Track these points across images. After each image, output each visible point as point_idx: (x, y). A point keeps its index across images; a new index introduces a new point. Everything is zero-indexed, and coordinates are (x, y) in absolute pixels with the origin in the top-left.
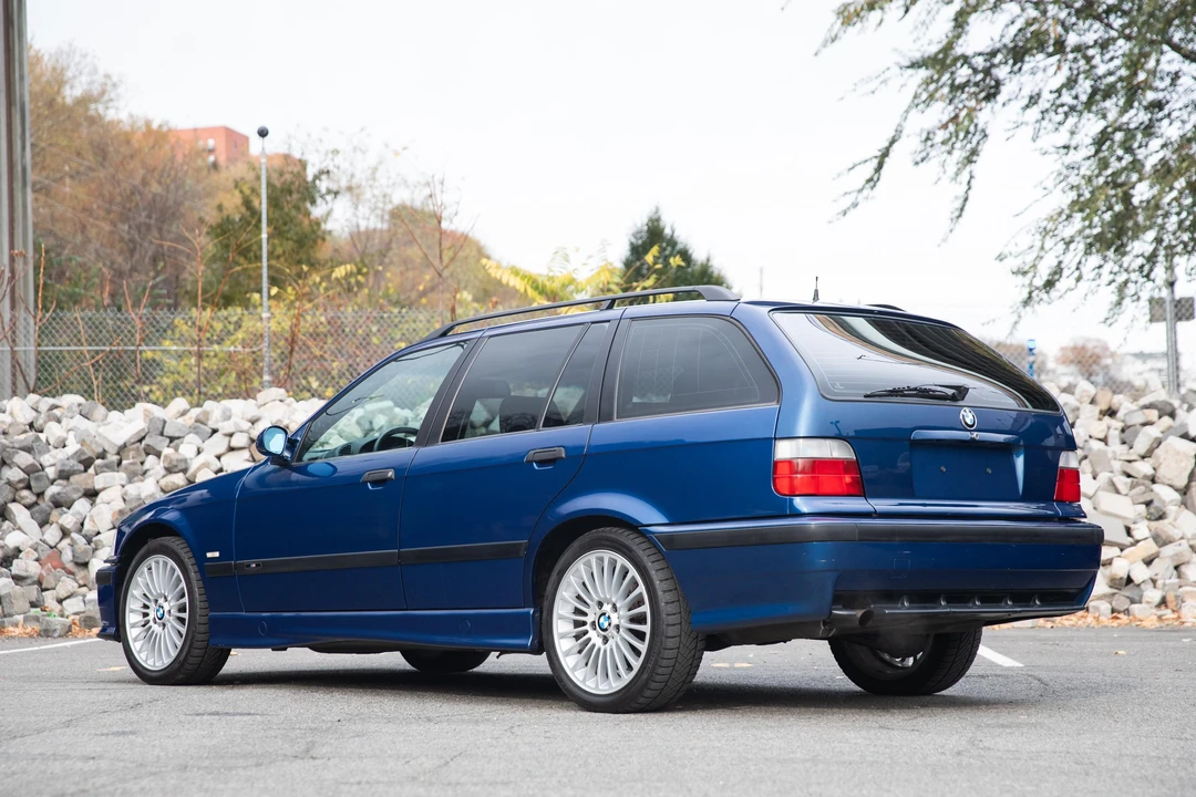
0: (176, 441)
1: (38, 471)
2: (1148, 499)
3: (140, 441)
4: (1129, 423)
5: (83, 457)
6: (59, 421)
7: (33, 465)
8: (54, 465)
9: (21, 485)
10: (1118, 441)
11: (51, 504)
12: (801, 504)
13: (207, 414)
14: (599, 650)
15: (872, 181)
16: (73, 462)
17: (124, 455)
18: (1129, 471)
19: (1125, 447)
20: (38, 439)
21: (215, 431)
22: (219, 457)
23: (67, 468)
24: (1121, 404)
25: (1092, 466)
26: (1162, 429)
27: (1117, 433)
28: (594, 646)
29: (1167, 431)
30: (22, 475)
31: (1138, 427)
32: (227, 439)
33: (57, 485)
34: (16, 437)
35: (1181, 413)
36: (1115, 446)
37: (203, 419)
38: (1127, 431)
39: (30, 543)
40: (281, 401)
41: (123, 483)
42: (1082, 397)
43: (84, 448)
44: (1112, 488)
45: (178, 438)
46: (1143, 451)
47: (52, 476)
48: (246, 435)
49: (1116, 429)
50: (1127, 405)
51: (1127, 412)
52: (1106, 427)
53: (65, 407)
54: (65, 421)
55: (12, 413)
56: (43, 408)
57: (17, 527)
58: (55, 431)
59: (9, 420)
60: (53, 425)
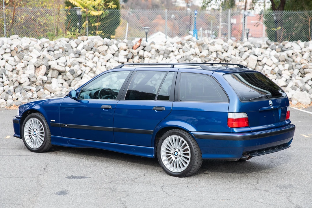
4: (241, 51)
10: (238, 56)
12: (235, 130)
14: (174, 160)
19: (240, 57)
24: (239, 46)
25: (232, 62)
26: (249, 52)
27: (238, 53)
28: (173, 159)
29: (250, 53)
31: (244, 52)
32: (4, 50)
35: (253, 48)
36: (238, 57)
38: (240, 53)
40: (17, 38)
42: (229, 44)
46: (244, 59)
48: (9, 49)
49: (238, 52)
50: (240, 46)
51: (240, 48)
52: (235, 52)
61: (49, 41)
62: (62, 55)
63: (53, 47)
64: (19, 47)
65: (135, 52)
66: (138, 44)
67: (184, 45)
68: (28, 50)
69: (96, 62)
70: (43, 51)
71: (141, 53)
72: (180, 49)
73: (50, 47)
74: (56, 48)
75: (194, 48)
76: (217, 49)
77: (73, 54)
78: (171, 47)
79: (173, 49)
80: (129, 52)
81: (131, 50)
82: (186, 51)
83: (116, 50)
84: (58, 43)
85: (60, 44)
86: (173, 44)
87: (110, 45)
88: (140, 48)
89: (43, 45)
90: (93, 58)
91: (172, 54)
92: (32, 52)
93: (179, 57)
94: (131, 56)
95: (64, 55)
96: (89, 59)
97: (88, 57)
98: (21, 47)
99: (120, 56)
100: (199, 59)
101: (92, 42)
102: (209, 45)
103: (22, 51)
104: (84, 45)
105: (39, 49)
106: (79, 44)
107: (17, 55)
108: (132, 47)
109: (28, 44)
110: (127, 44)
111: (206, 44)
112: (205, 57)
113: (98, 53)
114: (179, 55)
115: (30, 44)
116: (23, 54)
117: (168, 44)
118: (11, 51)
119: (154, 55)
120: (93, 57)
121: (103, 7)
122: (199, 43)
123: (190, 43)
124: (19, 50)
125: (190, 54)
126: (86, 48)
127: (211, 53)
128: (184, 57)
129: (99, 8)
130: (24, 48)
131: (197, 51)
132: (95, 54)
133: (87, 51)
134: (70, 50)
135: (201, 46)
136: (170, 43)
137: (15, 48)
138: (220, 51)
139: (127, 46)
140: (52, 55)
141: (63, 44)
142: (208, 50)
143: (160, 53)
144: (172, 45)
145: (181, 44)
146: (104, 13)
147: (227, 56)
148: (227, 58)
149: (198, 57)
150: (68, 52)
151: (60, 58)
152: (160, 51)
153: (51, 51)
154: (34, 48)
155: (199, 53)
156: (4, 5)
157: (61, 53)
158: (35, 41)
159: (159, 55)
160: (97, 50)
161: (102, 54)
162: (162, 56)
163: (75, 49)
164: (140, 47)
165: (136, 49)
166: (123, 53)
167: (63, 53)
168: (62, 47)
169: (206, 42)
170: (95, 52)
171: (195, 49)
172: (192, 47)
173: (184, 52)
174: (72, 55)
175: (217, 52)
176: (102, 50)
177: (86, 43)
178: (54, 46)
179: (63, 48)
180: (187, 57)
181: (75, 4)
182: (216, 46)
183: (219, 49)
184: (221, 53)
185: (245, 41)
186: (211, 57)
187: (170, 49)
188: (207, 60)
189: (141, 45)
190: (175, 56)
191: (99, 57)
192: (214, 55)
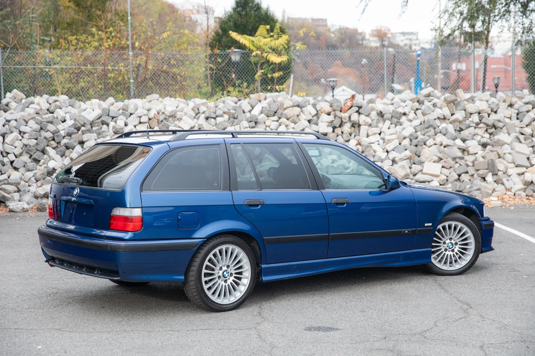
0: (115, 119)
1: (57, 133)
2: (533, 145)
3: (99, 118)
4: (520, 111)
5: (76, 127)
6: (61, 108)
7: (55, 130)
8: (64, 129)
9: (51, 139)
10: (516, 118)
11: (65, 148)
13: (127, 106)
16: (72, 129)
17: (93, 125)
18: (523, 132)
19: (518, 121)
20: (54, 117)
21: (131, 114)
22: (135, 126)
23: (70, 132)
24: (516, 103)
25: (507, 130)
26: (534, 113)
27: (515, 115)
30: (52, 135)
31: (525, 113)
32: (139, 118)
33: (66, 139)
34: (43, 116)
36: (515, 121)
37: (125, 108)
38: (520, 114)
39: (59, 166)
40: (158, 100)
41: (96, 138)
42: (500, 99)
43: (77, 122)
44: (517, 140)
45: (116, 117)
46: (527, 123)
47: (63, 135)
48: (147, 117)
49: (515, 113)
50: (518, 103)
51: (519, 106)
52: (510, 112)
53: (62, 102)
54: (63, 108)
55: (38, 104)
56: (51, 101)
57: (51, 158)
58: (60, 113)
59: (38, 107)
60: (58, 110)
61: (206, 103)
62: (228, 125)
63: (214, 111)
64: (161, 113)
65: (345, 115)
66: (349, 104)
67: (423, 104)
68: (175, 117)
70: (198, 119)
71: (355, 117)
72: (417, 109)
73: (210, 112)
74: (219, 112)
75: (441, 108)
76: (480, 109)
77: (246, 122)
78: (402, 107)
79: (406, 110)
80: (335, 116)
81: (338, 113)
82: (428, 113)
83: (313, 114)
84: (221, 105)
85: (224, 107)
86: (405, 102)
87: (304, 107)
88: (353, 110)
89: (198, 109)
90: (278, 128)
91: (404, 119)
92: (182, 121)
93: (416, 122)
94: (339, 123)
95: (231, 124)
96: (271, 129)
97: (269, 127)
98: (163, 113)
99: (320, 124)
100: (449, 125)
101: (274, 102)
102: (466, 102)
103: (166, 119)
104: (263, 108)
105: (192, 116)
106: (254, 105)
107: (158, 126)
109: (175, 108)
110: (332, 104)
111: (461, 100)
112: (460, 122)
113: (286, 120)
114: (416, 119)
115: (177, 107)
116: (167, 125)
117: (396, 102)
118: (150, 119)
119: (375, 121)
120: (278, 126)
122: (449, 99)
123: (432, 100)
124: (161, 118)
125: (435, 118)
126: (266, 112)
127: (469, 115)
128: (426, 123)
130: (168, 115)
131: (446, 112)
132: (280, 121)
133: (267, 116)
134: (241, 116)
135: (452, 104)
136: (400, 101)
137: (155, 114)
138: (485, 111)
139: (331, 106)
140: (213, 124)
141: (228, 106)
142: (465, 110)
143: (385, 117)
144: (404, 104)
145: (418, 101)
147: (498, 119)
148: (498, 123)
149: (447, 121)
150: (237, 118)
151: (226, 128)
152: (384, 114)
153: (211, 117)
154: (184, 114)
155: (450, 115)
156: (130, 49)
157: (227, 120)
158: (184, 103)
159: (383, 120)
160: (284, 115)
161: (291, 121)
162: (388, 123)
163: (249, 113)
164: (353, 108)
165: (346, 112)
166: (325, 118)
167: (229, 122)
168: (227, 111)
169: (460, 98)
170: (280, 118)
171: (443, 109)
172: (437, 106)
173: (424, 114)
174: (245, 124)
175: (479, 113)
176: (292, 115)
177: (264, 104)
178: (216, 111)
179: (229, 112)
180: (431, 123)
181: (244, 43)
182: (478, 103)
183: (483, 108)
184: (487, 115)
185: (525, 94)
186: (471, 121)
187: (401, 110)
188: (463, 127)
189: (354, 105)
190: (411, 121)
191: (287, 126)
192: (476, 118)
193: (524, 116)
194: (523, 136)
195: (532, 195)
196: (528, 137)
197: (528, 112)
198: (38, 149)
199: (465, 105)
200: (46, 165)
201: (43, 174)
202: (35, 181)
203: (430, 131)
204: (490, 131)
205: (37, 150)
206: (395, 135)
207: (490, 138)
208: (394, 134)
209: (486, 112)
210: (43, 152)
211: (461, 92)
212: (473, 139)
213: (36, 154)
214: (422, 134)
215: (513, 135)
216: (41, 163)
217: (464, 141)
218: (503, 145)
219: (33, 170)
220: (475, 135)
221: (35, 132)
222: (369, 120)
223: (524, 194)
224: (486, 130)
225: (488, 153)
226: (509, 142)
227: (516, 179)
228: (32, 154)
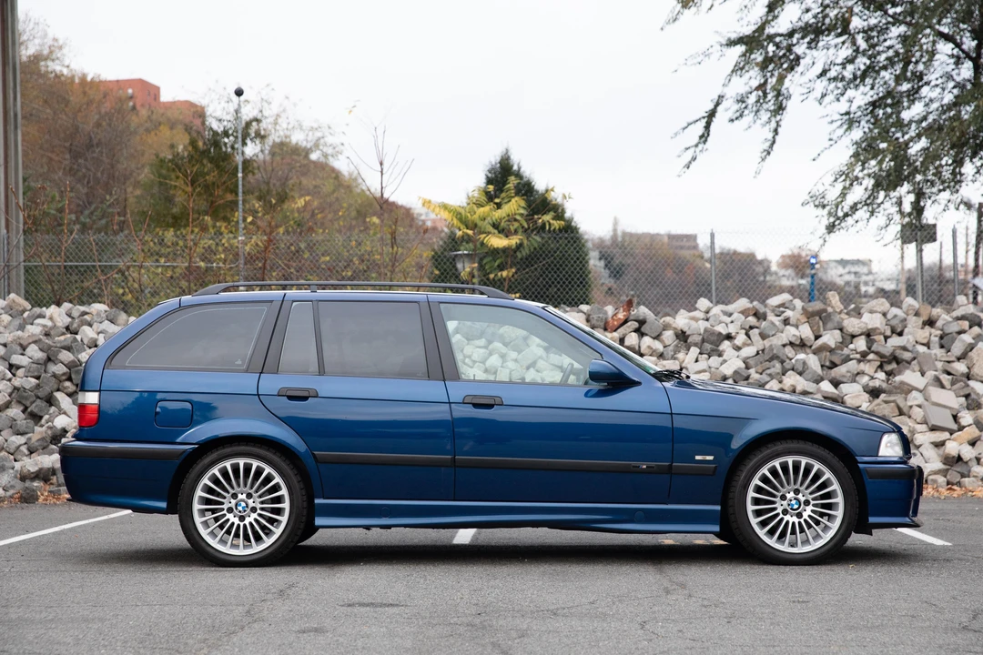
1: (77, 366)
2: (967, 392)
4: (947, 332)
6: (90, 325)
7: (73, 361)
9: (64, 378)
10: (937, 345)
15: (704, 137)
18: (949, 370)
19: (943, 351)
20: (75, 339)
24: (939, 316)
25: (920, 365)
26: (973, 336)
27: (937, 339)
29: (977, 338)
30: (65, 369)
31: (954, 334)
34: (56, 338)
36: (936, 350)
38: (945, 338)
42: (908, 310)
44: (938, 383)
46: (958, 354)
49: (936, 336)
50: (943, 317)
51: (944, 323)
52: (927, 334)
53: (94, 313)
54: (95, 325)
55: (51, 319)
56: (75, 314)
57: (62, 412)
58: (88, 333)
59: (49, 324)
60: (86, 328)
65: (612, 337)
66: (621, 316)
67: (765, 319)
69: (493, 371)
71: (632, 340)
72: (751, 328)
75: (797, 327)
76: (870, 327)
78: (724, 324)
79: (732, 329)
82: (771, 334)
86: (730, 315)
88: (629, 327)
90: (486, 360)
91: (726, 345)
93: (749, 351)
96: (474, 362)
97: (470, 357)
100: (811, 356)
102: (843, 316)
108: (602, 324)
110: (588, 315)
111: (834, 312)
112: (832, 351)
113: (501, 345)
114: (748, 345)
117: (715, 315)
119: (671, 348)
120: (487, 355)
121: (523, 227)
122: (811, 310)
123: (784, 312)
125: (784, 342)
126: (465, 331)
127: (849, 338)
128: (766, 352)
129: (512, 228)
131: (806, 331)
132: (490, 347)
133: (468, 340)
135: (817, 318)
136: (721, 314)
138: (878, 331)
139: (587, 320)
142: (841, 330)
143: (690, 340)
144: (728, 320)
145: (755, 315)
146: (525, 242)
147: (902, 345)
148: (902, 352)
149: (808, 350)
152: (689, 336)
155: (813, 338)
159: (686, 346)
160: (498, 337)
161: (512, 347)
162: (694, 351)
164: (629, 324)
165: (615, 331)
169: (832, 307)
170: (490, 342)
171: (800, 327)
172: (791, 322)
173: (763, 336)
175: (868, 335)
176: (514, 336)
180: (775, 351)
182: (866, 317)
183: (875, 326)
184: (882, 338)
185: (960, 303)
186: (852, 350)
187: (722, 329)
188: (837, 361)
189: (631, 318)
190: (738, 348)
191: (503, 356)
192: (861, 344)
193: (953, 340)
194: (950, 377)
195: (959, 482)
196: (959, 378)
197: (960, 333)
198: (39, 394)
199: (843, 320)
200: (50, 424)
201: (43, 439)
202: (27, 452)
203: (774, 367)
204: (888, 368)
205: (38, 397)
206: (707, 374)
207: (888, 380)
208: (704, 371)
209: (880, 334)
210: (50, 401)
211: (833, 296)
212: (854, 381)
213: (34, 405)
214: (757, 372)
215: (930, 374)
216: (43, 421)
217: (836, 384)
218: (910, 391)
219: (27, 433)
220: (858, 374)
221: (35, 365)
222: (658, 346)
223: (941, 480)
224: (881, 367)
225: (879, 405)
226: (921, 387)
227: (930, 452)
228: (28, 404)
